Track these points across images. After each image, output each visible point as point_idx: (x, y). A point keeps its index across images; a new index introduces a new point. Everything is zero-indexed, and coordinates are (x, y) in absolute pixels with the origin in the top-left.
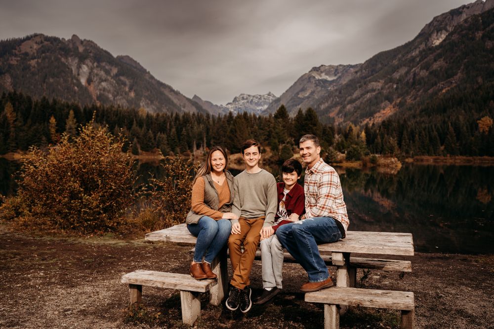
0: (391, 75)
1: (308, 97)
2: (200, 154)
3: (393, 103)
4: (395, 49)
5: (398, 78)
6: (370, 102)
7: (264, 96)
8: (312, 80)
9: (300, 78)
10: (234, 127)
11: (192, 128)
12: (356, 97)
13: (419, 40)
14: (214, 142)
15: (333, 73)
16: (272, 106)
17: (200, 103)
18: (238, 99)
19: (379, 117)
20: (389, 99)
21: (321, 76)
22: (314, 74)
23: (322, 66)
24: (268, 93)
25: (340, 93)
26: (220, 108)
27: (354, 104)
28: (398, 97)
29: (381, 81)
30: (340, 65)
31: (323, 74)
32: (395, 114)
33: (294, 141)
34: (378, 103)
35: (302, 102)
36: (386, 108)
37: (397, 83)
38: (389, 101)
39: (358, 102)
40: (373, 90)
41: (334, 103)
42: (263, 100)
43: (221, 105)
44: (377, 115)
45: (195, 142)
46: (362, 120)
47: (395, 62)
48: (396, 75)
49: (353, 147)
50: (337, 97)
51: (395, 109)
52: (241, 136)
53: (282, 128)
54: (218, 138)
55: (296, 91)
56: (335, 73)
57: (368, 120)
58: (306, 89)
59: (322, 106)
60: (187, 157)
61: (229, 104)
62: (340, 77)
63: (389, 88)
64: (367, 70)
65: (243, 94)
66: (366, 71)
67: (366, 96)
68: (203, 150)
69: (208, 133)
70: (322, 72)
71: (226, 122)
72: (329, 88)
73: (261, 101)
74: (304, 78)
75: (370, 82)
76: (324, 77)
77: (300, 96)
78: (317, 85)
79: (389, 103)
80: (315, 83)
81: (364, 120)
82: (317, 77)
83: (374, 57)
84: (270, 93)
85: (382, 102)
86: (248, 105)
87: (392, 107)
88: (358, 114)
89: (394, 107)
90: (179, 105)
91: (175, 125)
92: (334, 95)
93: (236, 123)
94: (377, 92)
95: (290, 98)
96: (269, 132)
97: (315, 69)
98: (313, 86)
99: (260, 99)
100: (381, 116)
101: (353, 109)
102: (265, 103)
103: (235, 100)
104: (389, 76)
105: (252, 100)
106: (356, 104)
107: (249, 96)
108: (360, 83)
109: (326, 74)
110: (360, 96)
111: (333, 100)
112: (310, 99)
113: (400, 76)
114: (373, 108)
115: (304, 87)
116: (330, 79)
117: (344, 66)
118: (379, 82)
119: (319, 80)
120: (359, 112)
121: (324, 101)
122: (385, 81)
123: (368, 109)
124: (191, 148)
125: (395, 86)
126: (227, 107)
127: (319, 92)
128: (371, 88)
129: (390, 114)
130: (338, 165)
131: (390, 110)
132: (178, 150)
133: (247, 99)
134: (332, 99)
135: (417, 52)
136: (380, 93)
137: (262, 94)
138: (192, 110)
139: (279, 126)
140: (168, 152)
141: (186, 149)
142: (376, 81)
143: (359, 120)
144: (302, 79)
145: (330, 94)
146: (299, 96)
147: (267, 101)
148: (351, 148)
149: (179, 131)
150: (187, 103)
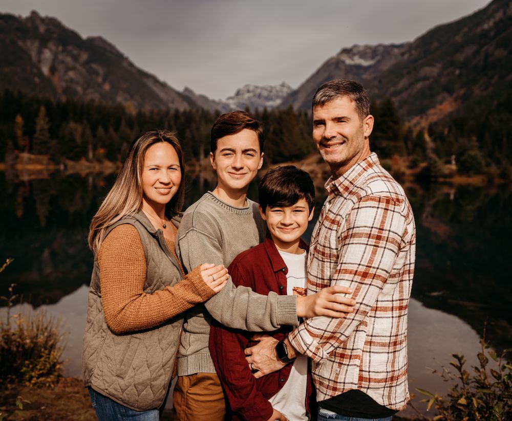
0: (452, 57)
5: (462, 60)
6: (422, 94)
7: (276, 87)
8: (341, 66)
9: (325, 64)
12: (402, 88)
13: (494, 6)
15: (370, 55)
17: (193, 98)
18: (241, 92)
20: (449, 90)
21: (352, 59)
22: (344, 57)
23: (355, 46)
24: (281, 83)
25: (380, 82)
26: (218, 104)
27: (399, 98)
28: (462, 88)
29: (437, 65)
30: (380, 45)
31: (356, 58)
32: (457, 111)
34: (432, 96)
36: (443, 101)
37: (461, 68)
38: (448, 93)
39: (404, 95)
40: (426, 78)
42: (274, 92)
43: (220, 100)
44: (432, 111)
47: (459, 38)
48: (460, 57)
50: (375, 88)
51: (457, 103)
55: (319, 81)
56: (372, 55)
57: (418, 118)
61: (230, 98)
62: (379, 62)
63: (448, 75)
64: (418, 50)
65: (249, 86)
66: (416, 51)
67: (415, 86)
70: (354, 55)
72: (365, 76)
73: (272, 94)
74: (330, 63)
75: (422, 67)
76: (358, 61)
78: (347, 73)
79: (448, 95)
80: (345, 70)
81: (413, 119)
82: (348, 62)
84: (284, 83)
85: (438, 94)
86: (255, 100)
87: (453, 100)
88: (404, 110)
89: (455, 101)
90: (166, 100)
92: (371, 84)
94: (431, 80)
97: (346, 51)
98: (342, 73)
99: (271, 92)
100: (436, 113)
101: (398, 104)
102: (278, 97)
103: (238, 93)
104: (449, 58)
105: (260, 94)
107: (256, 87)
108: (408, 68)
109: (361, 57)
110: (407, 86)
113: (465, 58)
114: (425, 102)
115: (330, 74)
116: (365, 63)
117: (386, 46)
118: (435, 66)
119: (351, 66)
120: (406, 107)
122: (443, 66)
123: (418, 103)
124: (196, 155)
125: (457, 72)
126: (227, 102)
128: (423, 75)
129: (450, 110)
131: (450, 104)
133: (253, 92)
135: (491, 23)
136: (435, 82)
137: (273, 85)
142: (431, 65)
144: (327, 65)
147: (280, 94)
150: (176, 98)
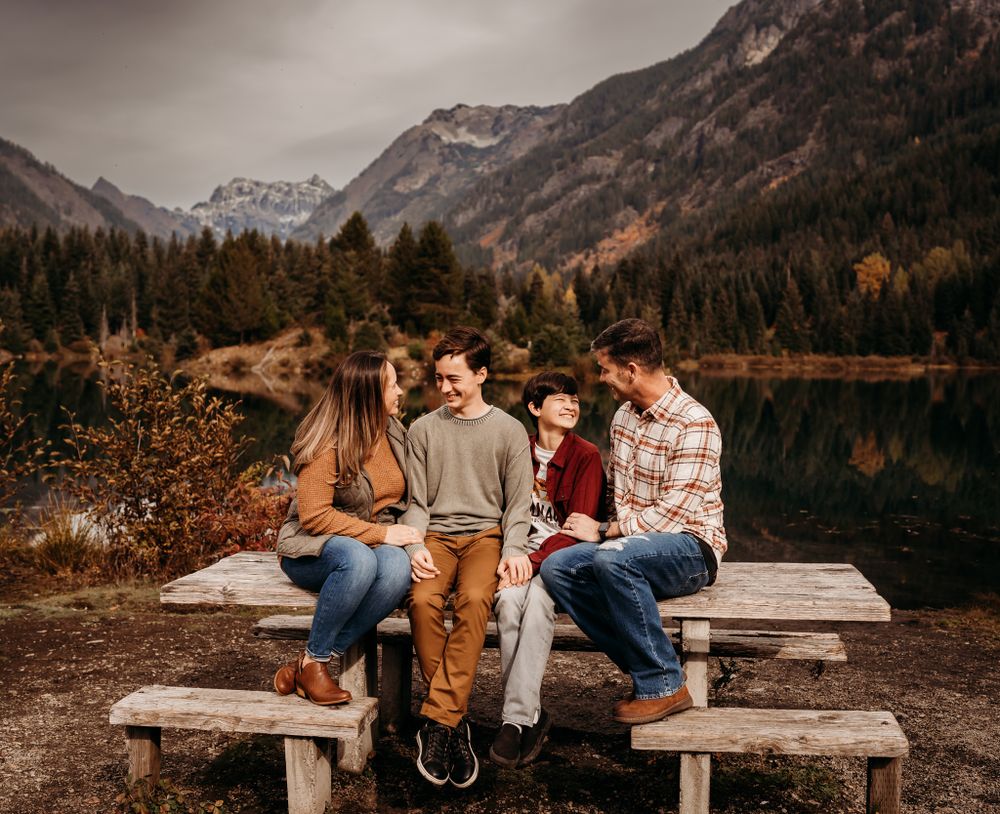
0: (640, 138)
1: (422, 193)
2: (121, 349)
3: (647, 214)
4: (652, 69)
5: (658, 146)
6: (588, 210)
7: (298, 185)
8: (433, 145)
9: (399, 138)
10: (221, 272)
11: (95, 272)
12: (549, 196)
13: (712, 47)
14: (161, 314)
15: (490, 127)
16: (323, 214)
17: (116, 203)
18: (224, 194)
19: (610, 250)
20: (636, 202)
21: (456, 136)
22: (438, 129)
23: (460, 106)
24: (310, 176)
25: (508, 182)
26: (174, 217)
27: (545, 215)
28: (660, 199)
29: (614, 152)
30: (508, 107)
31: (462, 130)
32: (652, 243)
33: (389, 311)
34: (606, 214)
35: (404, 205)
36: (627, 225)
37: (657, 161)
38: (635, 209)
39: (554, 210)
40: (595, 178)
41: (491, 209)
42: (296, 196)
43: (178, 209)
44: (606, 243)
45: (104, 313)
46: (565, 257)
47: (652, 105)
48: (655, 140)
49: (548, 331)
50: (498, 195)
51: (652, 228)
52: (242, 296)
53: (357, 277)
54: (170, 302)
55: (388, 176)
56: (493, 128)
57: (580, 257)
58: (416, 169)
59: (461, 216)
60: (81, 357)
61: (200, 205)
62: (506, 140)
63: (635, 172)
64: (579, 122)
65: (243, 180)
66: (576, 124)
67: (575, 192)
68: (129, 337)
69: (141, 286)
70: (458, 124)
71: (194, 257)
72: (479, 169)
73: (291, 199)
74: (410, 139)
75: (586, 156)
76: (464, 137)
77: (399, 188)
78: (445, 161)
79: (635, 212)
80: (441, 154)
81: (570, 258)
82: (446, 138)
83: (597, 87)
84: (315, 177)
85: (617, 209)
86: (252, 210)
87: (643, 223)
88: (555, 241)
89: (648, 225)
90: (52, 206)
91: (45, 265)
92: (491, 187)
93: (228, 261)
94: (604, 183)
95: (371, 194)
96: (319, 287)
97: (440, 115)
98: (435, 160)
99: (288, 193)
100: (614, 248)
101: (542, 227)
102: (302, 206)
103: (218, 194)
104: (636, 141)
105: (265, 197)
106: (549, 215)
107: (257, 184)
108: (560, 156)
109: (471, 130)
110: (559, 191)
111: (489, 202)
112: (427, 198)
113: (665, 142)
114: (594, 226)
115: (410, 164)
116: (480, 143)
117: (519, 110)
118: (610, 155)
119: (450, 146)
120: (558, 235)
121: (464, 204)
122: (626, 155)
123: (580, 226)
124: (92, 330)
125: (651, 169)
126: (195, 213)
127: (450, 178)
128: (589, 172)
129: (638, 242)
130: (510, 377)
131: (639, 230)
132: (55, 335)
133: (251, 192)
134: (485, 198)
135: (708, 79)
136: (612, 185)
137: (293, 181)
138: (93, 222)
139: (348, 270)
140: (25, 342)
141: (78, 333)
142: (603, 153)
143: (559, 257)
144: (404, 140)
145: (482, 186)
146: (396, 188)
147: (308, 199)
148: (543, 333)
149: (56, 283)
150: (79, 202)
